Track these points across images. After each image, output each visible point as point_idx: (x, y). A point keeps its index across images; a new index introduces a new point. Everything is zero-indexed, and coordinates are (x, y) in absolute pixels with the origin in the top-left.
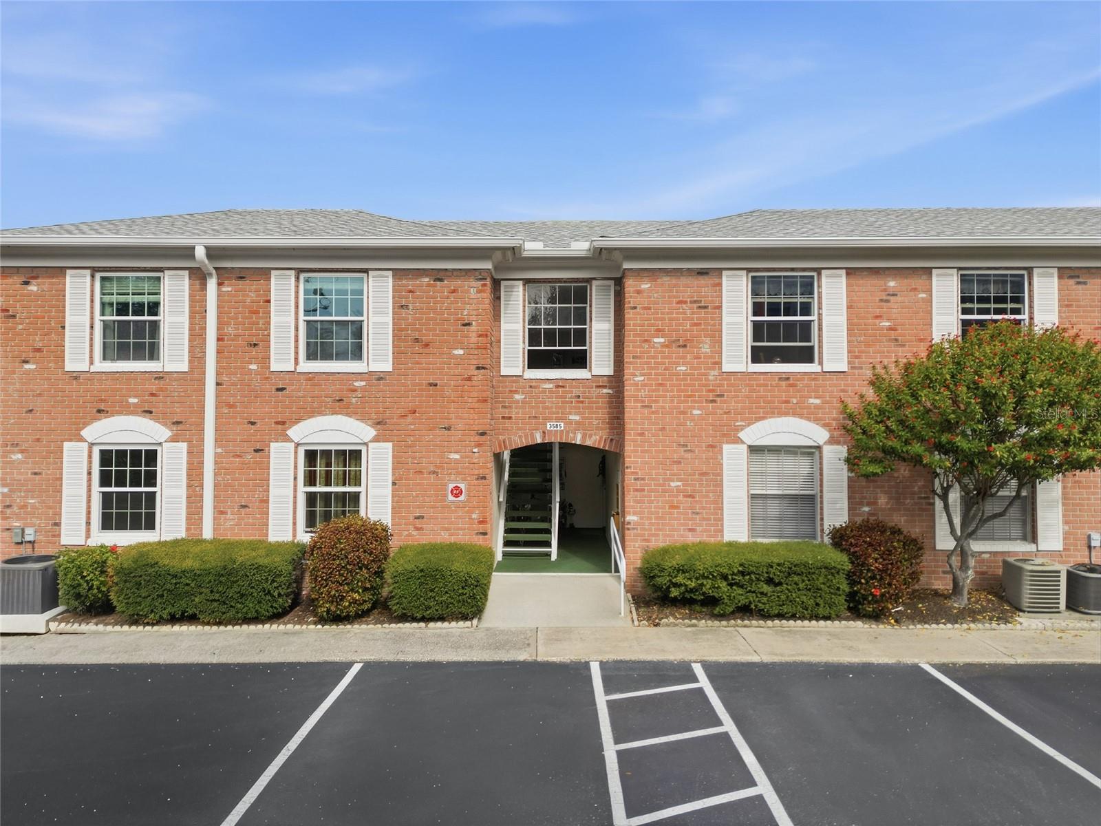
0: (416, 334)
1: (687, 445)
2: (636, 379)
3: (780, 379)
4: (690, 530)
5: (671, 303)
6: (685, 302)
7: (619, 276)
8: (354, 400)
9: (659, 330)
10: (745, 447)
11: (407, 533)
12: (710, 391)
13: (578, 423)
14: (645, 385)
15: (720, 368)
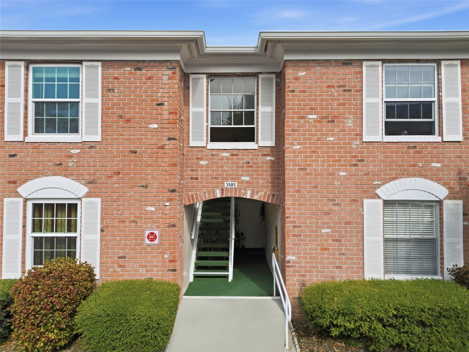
0: (120, 112)
1: (335, 200)
2: (294, 148)
3: (409, 147)
4: (338, 267)
5: (322, 87)
6: (333, 87)
7: (279, 71)
8: (71, 164)
9: (312, 109)
10: (381, 202)
11: (112, 269)
12: (353, 157)
13: (247, 182)
14: (301, 152)
15: (362, 139)
